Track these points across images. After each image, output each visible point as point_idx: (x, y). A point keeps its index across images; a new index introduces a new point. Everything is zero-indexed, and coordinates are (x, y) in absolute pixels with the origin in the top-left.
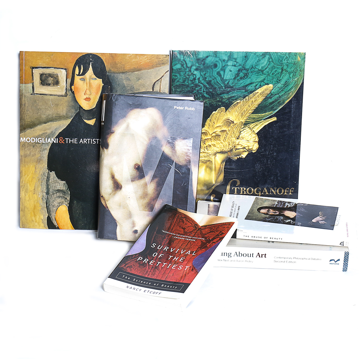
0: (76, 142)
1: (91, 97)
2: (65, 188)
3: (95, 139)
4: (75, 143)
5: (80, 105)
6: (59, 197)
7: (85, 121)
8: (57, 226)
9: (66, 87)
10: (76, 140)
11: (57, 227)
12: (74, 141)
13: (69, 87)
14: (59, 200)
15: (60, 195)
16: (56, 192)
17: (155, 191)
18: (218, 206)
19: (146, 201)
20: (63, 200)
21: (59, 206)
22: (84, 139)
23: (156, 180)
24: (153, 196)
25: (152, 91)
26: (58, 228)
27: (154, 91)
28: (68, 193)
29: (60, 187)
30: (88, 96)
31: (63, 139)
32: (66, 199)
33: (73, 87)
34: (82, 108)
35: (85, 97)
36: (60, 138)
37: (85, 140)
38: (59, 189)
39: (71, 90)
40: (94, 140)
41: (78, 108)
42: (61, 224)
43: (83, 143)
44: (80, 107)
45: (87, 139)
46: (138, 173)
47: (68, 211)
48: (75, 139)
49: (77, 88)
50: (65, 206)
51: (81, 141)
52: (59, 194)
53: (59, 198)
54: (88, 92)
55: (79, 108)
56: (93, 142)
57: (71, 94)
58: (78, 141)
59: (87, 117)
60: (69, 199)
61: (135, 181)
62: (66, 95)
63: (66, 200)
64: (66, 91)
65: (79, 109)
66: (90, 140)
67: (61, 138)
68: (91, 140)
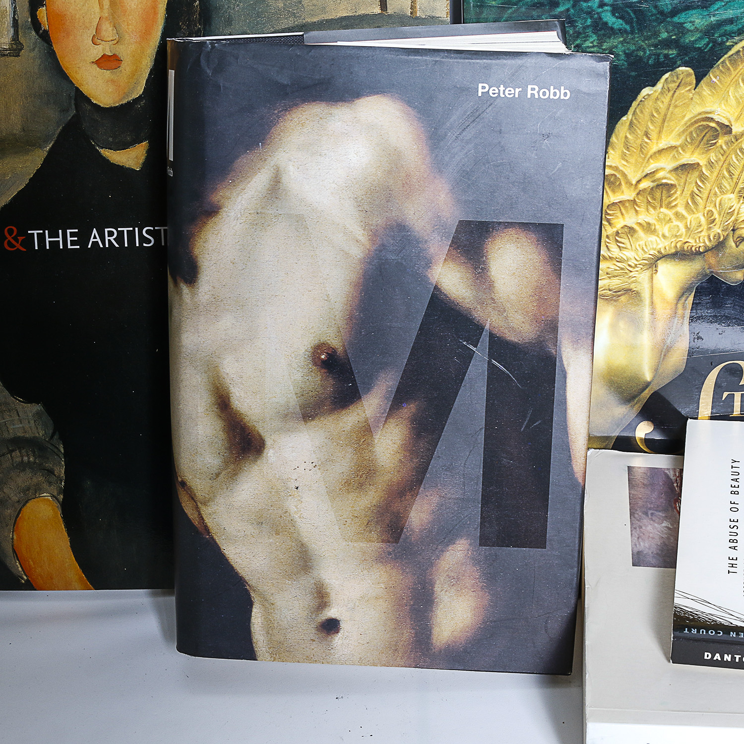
0: (73, 243)
1: (125, 51)
2: (42, 433)
3: (152, 229)
4: (69, 247)
5: (77, 89)
6: (22, 467)
7: (106, 153)
8: (25, 578)
9: (14, 15)
10: (72, 235)
11: (23, 581)
12: (67, 239)
13: (24, 16)
14: (23, 479)
15: (26, 459)
16: (8, 448)
17: (405, 456)
18: (666, 475)
19: (371, 498)
20: (39, 478)
21: (27, 502)
22: (106, 230)
23: (409, 409)
24: (396, 478)
25: (380, 11)
26: (29, 586)
27: (390, 11)
28: (56, 450)
29: (23, 427)
30: (108, 48)
31: (18, 235)
32: (51, 472)
33: (42, 13)
34: (87, 100)
35: (97, 52)
36: (6, 230)
37: (111, 234)
38: (19, 434)
39: (36, 24)
40: (148, 232)
41: (73, 102)
42: (38, 570)
43: (104, 243)
44: (80, 98)
45: (119, 229)
46: (332, 382)
47: (61, 520)
48: (68, 231)
49: (58, 18)
50: (49, 500)
51: (95, 237)
52: (22, 456)
53: (24, 470)
54: (108, 31)
55: (76, 100)
56: (143, 239)
57: (35, 43)
58: (83, 237)
59: (110, 139)
60: (63, 475)
61: (317, 418)
62: (16, 49)
63: (53, 479)
64: (16, 33)
65: (76, 105)
66: (131, 234)
67: (11, 232)
68: (134, 230)
